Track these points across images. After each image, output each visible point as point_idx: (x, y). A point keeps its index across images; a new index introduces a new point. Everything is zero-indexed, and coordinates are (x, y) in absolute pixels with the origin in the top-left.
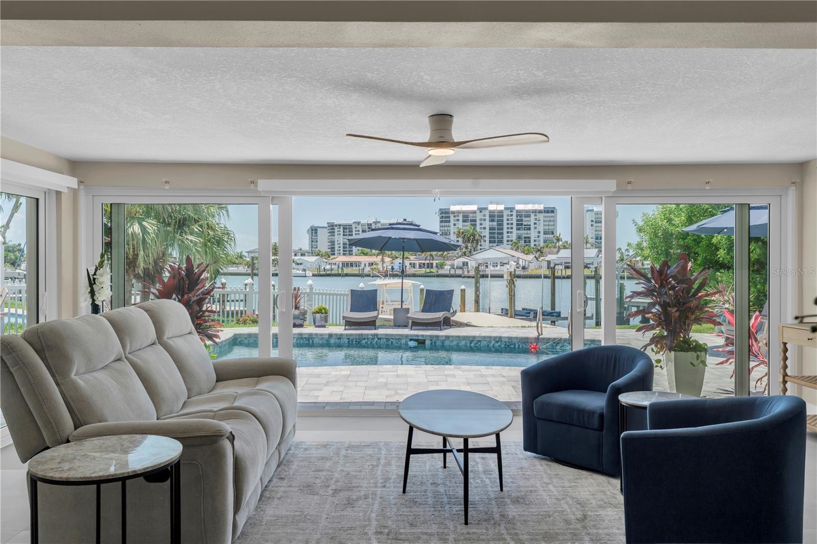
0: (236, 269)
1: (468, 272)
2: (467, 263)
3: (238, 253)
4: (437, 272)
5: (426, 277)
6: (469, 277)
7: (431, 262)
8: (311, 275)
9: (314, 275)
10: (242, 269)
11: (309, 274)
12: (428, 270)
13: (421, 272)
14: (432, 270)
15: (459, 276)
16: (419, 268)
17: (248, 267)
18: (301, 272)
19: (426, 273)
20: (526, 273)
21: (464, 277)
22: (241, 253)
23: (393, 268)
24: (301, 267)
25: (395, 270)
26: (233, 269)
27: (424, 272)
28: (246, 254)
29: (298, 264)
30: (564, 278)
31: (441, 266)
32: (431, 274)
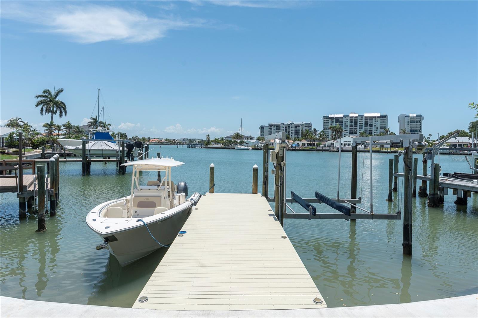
0: (217, 145)
1: (333, 148)
2: (333, 144)
3: (221, 138)
4: (316, 148)
5: (310, 151)
6: (333, 151)
7: (313, 143)
8: (251, 149)
9: (253, 149)
10: (220, 145)
11: (250, 148)
12: (311, 147)
13: (307, 148)
14: (313, 147)
15: (328, 151)
16: (307, 146)
17: (222, 145)
18: (246, 147)
19: (310, 148)
20: (366, 149)
21: (330, 151)
22: (223, 138)
23: (292, 146)
24: (247, 145)
25: (293, 147)
26: (216, 145)
27: (309, 148)
28: (225, 138)
29: (246, 143)
30: (389, 152)
31: (318, 145)
32: (312, 149)
